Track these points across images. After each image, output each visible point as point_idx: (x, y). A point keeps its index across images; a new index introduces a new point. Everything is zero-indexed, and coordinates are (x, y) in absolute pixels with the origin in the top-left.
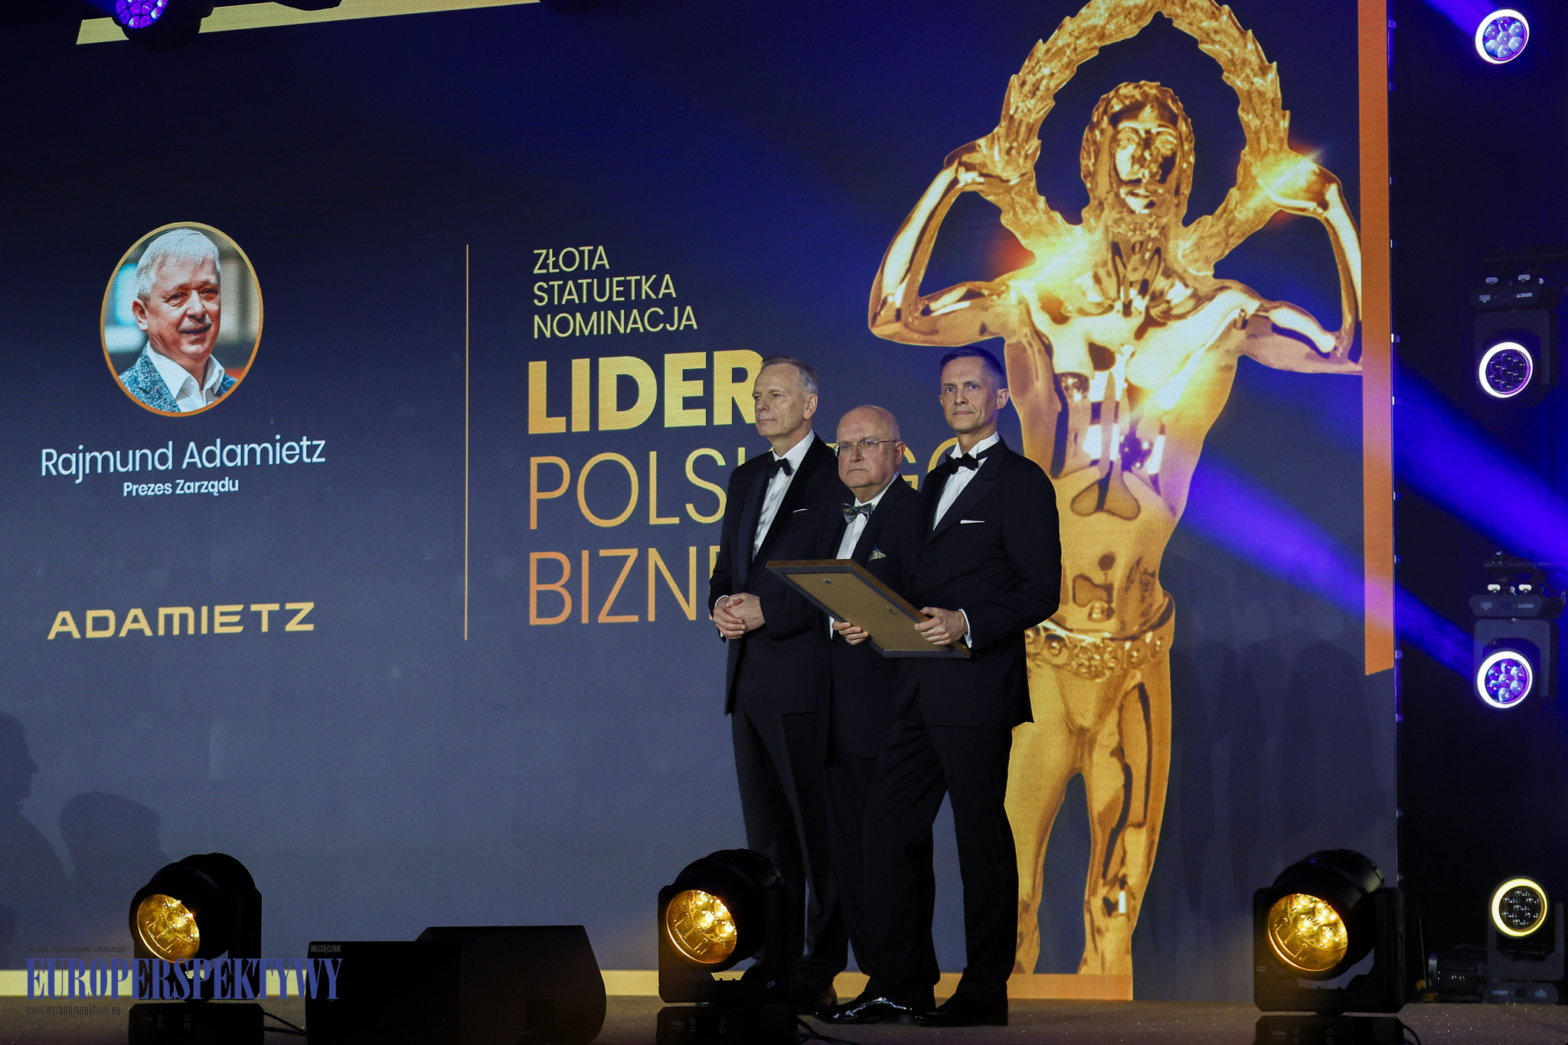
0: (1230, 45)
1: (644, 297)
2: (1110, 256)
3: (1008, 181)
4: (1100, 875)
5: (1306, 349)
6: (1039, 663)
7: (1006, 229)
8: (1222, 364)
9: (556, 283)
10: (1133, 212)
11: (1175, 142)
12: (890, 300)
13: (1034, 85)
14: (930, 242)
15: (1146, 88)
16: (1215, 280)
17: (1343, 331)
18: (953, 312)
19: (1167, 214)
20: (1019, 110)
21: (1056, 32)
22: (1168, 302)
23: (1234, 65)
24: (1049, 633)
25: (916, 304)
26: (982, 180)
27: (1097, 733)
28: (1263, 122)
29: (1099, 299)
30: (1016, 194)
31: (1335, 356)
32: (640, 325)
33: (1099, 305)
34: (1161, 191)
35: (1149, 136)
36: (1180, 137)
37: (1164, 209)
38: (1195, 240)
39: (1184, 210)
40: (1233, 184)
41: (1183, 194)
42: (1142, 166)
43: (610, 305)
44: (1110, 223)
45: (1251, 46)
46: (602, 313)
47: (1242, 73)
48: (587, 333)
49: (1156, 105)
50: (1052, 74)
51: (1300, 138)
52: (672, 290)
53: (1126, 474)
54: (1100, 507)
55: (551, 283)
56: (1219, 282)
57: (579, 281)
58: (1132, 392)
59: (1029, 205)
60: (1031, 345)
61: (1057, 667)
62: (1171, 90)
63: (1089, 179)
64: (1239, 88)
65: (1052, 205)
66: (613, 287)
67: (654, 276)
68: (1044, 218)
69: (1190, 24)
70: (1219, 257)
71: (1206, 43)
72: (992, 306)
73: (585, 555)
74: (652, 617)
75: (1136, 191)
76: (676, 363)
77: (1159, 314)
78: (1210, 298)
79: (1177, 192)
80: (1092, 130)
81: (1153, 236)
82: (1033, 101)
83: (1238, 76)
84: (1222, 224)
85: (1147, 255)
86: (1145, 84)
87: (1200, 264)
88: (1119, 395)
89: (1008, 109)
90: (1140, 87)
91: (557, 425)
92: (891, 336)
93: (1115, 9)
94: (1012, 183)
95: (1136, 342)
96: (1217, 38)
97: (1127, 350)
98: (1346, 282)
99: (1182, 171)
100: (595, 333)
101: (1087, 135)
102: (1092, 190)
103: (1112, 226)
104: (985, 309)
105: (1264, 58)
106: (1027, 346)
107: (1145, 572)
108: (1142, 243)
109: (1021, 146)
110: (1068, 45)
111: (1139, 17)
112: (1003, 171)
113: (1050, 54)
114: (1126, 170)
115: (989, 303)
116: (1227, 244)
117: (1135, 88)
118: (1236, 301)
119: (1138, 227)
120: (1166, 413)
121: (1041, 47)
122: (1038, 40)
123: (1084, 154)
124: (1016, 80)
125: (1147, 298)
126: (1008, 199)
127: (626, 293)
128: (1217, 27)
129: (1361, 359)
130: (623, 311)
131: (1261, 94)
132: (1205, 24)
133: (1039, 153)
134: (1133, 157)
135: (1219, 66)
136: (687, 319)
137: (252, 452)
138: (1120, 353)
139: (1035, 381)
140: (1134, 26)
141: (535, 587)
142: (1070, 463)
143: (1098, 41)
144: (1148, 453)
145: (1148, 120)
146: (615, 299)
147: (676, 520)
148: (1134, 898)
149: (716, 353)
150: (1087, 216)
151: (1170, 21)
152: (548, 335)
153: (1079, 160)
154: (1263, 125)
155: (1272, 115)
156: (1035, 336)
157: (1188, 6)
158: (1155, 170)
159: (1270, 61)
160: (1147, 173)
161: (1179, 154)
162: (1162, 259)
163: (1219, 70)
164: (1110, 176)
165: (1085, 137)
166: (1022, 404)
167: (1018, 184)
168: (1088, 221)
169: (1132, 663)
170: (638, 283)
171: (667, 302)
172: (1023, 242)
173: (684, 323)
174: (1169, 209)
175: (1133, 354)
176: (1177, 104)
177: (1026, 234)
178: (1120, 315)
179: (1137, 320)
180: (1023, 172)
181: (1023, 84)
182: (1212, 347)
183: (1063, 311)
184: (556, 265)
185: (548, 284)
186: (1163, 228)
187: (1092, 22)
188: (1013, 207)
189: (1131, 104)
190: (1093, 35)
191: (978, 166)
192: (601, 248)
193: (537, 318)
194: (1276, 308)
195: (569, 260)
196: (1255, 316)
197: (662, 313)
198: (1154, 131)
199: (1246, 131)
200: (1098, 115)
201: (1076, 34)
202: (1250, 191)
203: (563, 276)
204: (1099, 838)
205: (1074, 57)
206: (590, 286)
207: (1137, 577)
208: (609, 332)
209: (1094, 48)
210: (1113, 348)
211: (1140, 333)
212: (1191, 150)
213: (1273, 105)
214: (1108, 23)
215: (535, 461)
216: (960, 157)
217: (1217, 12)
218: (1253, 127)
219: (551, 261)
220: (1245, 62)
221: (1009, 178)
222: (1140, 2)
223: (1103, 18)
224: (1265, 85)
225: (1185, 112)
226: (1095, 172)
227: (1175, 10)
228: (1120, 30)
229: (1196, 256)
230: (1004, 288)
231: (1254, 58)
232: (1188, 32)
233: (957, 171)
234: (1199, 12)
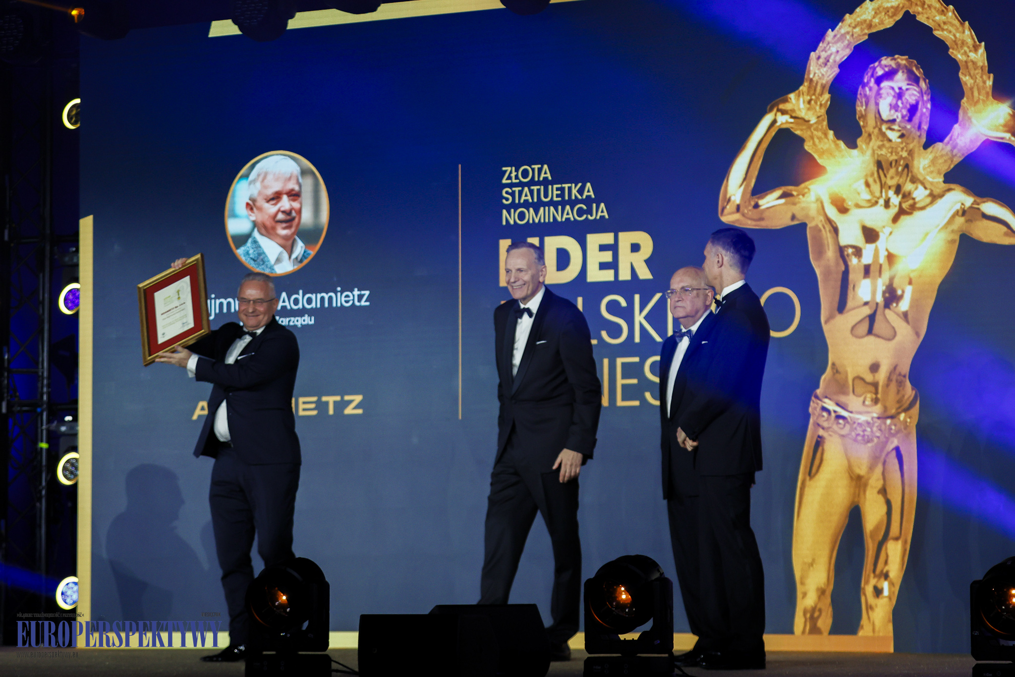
0: (953, 31)
1: (573, 198)
2: (876, 169)
3: (809, 121)
4: (872, 571)
5: (1004, 229)
6: (831, 433)
7: (808, 152)
8: (949, 239)
9: (517, 189)
10: (890, 141)
11: (918, 95)
12: (733, 198)
13: (825, 58)
14: (758, 161)
15: (899, 60)
16: (943, 185)
18: (774, 206)
19: (913, 142)
20: (816, 75)
21: (840, 24)
22: (914, 199)
23: (957, 44)
24: (838, 414)
25: (750, 202)
26: (792, 120)
27: (869, 479)
28: (975, 82)
29: (869, 197)
30: (815, 130)
32: (571, 216)
33: (869, 201)
34: (909, 127)
35: (901, 91)
36: (921, 92)
37: (911, 138)
38: (931, 158)
39: (924, 140)
40: (956, 122)
41: (923, 128)
42: (896, 111)
43: (552, 203)
44: (875, 148)
45: (967, 32)
46: (547, 208)
47: (962, 50)
48: (537, 221)
49: (905, 71)
50: (838, 52)
51: (1000, 91)
52: (592, 193)
53: (887, 311)
54: (870, 331)
55: (514, 189)
56: (947, 186)
58: (891, 258)
59: (823, 136)
60: (824, 228)
61: (843, 436)
62: (915, 62)
63: (862, 119)
64: (960, 59)
65: (838, 136)
66: (554, 192)
67: (580, 185)
68: (833, 146)
69: (928, 18)
70: (947, 169)
71: (938, 30)
72: (799, 202)
75: (893, 127)
76: (594, 240)
77: (908, 207)
78: (941, 196)
79: (919, 128)
80: (863, 87)
81: (904, 156)
82: (825, 69)
83: (959, 52)
84: (949, 148)
85: (900, 169)
86: (898, 58)
87: (934, 174)
88: (882, 259)
89: (809, 74)
90: (895, 59)
92: (733, 222)
93: (878, 9)
94: (812, 122)
95: (893, 225)
96: (945, 27)
97: (887, 230)
99: (922, 114)
100: (542, 221)
101: (860, 91)
102: (864, 127)
103: (878, 150)
104: (794, 204)
105: (976, 40)
106: (822, 228)
107: (900, 374)
108: (896, 161)
109: (817, 98)
110: (848, 33)
111: (894, 14)
112: (806, 114)
113: (836, 38)
114: (886, 114)
115: (797, 200)
116: (952, 161)
117: (892, 60)
118: (959, 198)
119: (894, 150)
120: (913, 271)
121: (830, 34)
122: (828, 30)
123: (858, 103)
124: (814, 56)
125: (900, 196)
126: (809, 133)
127: (562, 195)
128: (945, 20)
130: (560, 207)
131: (974, 63)
132: (937, 18)
133: (829, 103)
134: (891, 105)
135: (947, 45)
136: (601, 212)
137: (322, 299)
138: (883, 232)
139: (827, 250)
140: (891, 20)
142: (850, 304)
143: (868, 29)
144: (901, 297)
145: (900, 81)
146: (555, 199)
148: (894, 586)
149: (620, 234)
150: (861, 143)
151: (914, 16)
152: (512, 222)
153: (855, 107)
154: (976, 84)
155: (982, 77)
156: (827, 222)
157: (926, 6)
158: (905, 113)
159: (980, 42)
160: (899, 115)
161: (920, 103)
162: (910, 170)
163: (947, 48)
164: (876, 117)
165: (859, 92)
166: (819, 266)
167: (816, 123)
168: (862, 149)
169: (891, 433)
170: (570, 188)
171: (588, 201)
172: (820, 161)
173: (600, 214)
174: (914, 139)
175: (891, 233)
176: (919, 70)
177: (822, 153)
178: (883, 208)
179: (894, 211)
180: (819, 114)
181: (819, 58)
182: (942, 228)
183: (845, 205)
184: (517, 177)
185: (511, 189)
186: (911, 151)
187: (864, 17)
188: (812, 138)
189: (889, 70)
190: (864, 26)
191: (789, 112)
192: (546, 167)
193: (505, 212)
194: (984, 202)
195: (525, 174)
196: (971, 208)
197: (585, 207)
198: (904, 88)
199: (965, 88)
200: (868, 78)
201: (853, 25)
202: (967, 125)
203: (522, 185)
204: (870, 547)
205: (852, 40)
206: (539, 191)
207: (894, 377)
208: (551, 221)
209: (865, 34)
210: (878, 230)
211: (895, 219)
212: (928, 100)
213: (982, 70)
214: (874, 17)
216: (778, 106)
217: (945, 10)
218: (969, 85)
219: (513, 175)
220: (963, 43)
221: (810, 119)
222: (895, 4)
223: (871, 15)
224: (977, 57)
225: (924, 75)
226: (866, 114)
227: (918, 9)
228: (882, 22)
229: (932, 169)
230: (806, 190)
231: (969, 40)
232: (926, 23)
233: (776, 115)
234: (933, 10)
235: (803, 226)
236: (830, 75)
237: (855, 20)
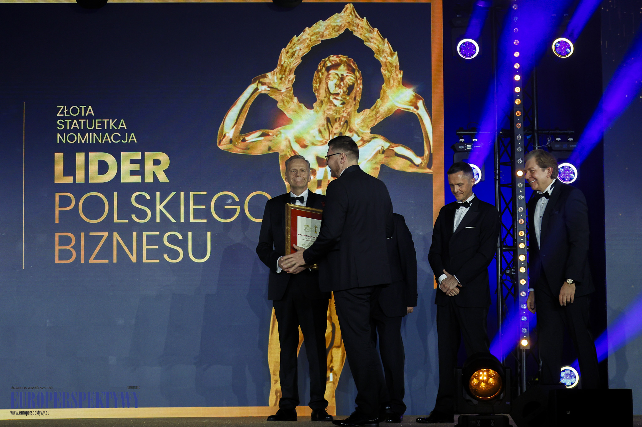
0: (377, 43)
1: (111, 128)
2: (326, 122)
3: (281, 90)
5: (409, 163)
7: (280, 109)
8: (374, 167)
9: (68, 121)
10: (335, 106)
11: (354, 79)
12: (227, 135)
13: (292, 53)
14: (245, 112)
15: (342, 58)
16: (371, 135)
17: (424, 157)
18: (256, 141)
19: (350, 108)
20: (286, 62)
21: (302, 33)
23: (379, 51)
25: (239, 138)
26: (269, 89)
28: (391, 74)
29: (321, 139)
30: (284, 96)
31: (421, 166)
32: (109, 140)
33: (321, 141)
34: (348, 98)
35: (343, 76)
36: (356, 78)
37: (349, 104)
38: (363, 118)
39: (358, 106)
40: (379, 98)
41: (357, 100)
42: (340, 88)
43: (94, 131)
44: (325, 109)
45: (386, 45)
46: (91, 134)
47: (383, 55)
48: (83, 142)
49: (346, 65)
50: (300, 49)
51: (407, 81)
52: (125, 126)
55: (65, 120)
56: (372, 135)
57: (79, 120)
59: (290, 100)
62: (352, 59)
63: (317, 92)
65: (300, 101)
66: (96, 123)
67: (116, 120)
68: (297, 106)
69: (361, 34)
70: (373, 125)
71: (368, 42)
72: (273, 140)
73: (83, 234)
74: (115, 261)
75: (337, 98)
76: (126, 156)
78: (369, 141)
79: (355, 99)
80: (318, 72)
81: (344, 116)
82: (292, 60)
83: (381, 56)
84: (374, 113)
85: (342, 123)
86: (341, 56)
87: (364, 128)
88: (330, 177)
89: (281, 62)
90: (339, 57)
91: (69, 180)
92: (228, 149)
94: (282, 91)
96: (372, 41)
98: (426, 138)
99: (357, 91)
100: (87, 142)
101: (316, 74)
102: (318, 96)
103: (327, 111)
104: (271, 141)
105: (392, 50)
106: (289, 156)
108: (339, 118)
109: (286, 77)
110: (308, 39)
111: (339, 30)
112: (278, 86)
113: (299, 41)
114: (333, 89)
115: (272, 138)
116: (376, 121)
117: (337, 57)
118: (380, 143)
119: (338, 112)
121: (295, 38)
122: (294, 35)
123: (314, 82)
124: (284, 51)
126: (281, 97)
127: (102, 126)
129: (432, 168)
130: (101, 134)
131: (391, 64)
133: (294, 80)
134: (336, 84)
135: (373, 52)
136: (133, 138)
140: (337, 33)
141: (57, 247)
143: (321, 37)
145: (342, 70)
146: (97, 128)
147: (127, 221)
148: (336, 375)
149: (146, 153)
150: (316, 106)
151: (352, 33)
152: (64, 142)
153: (312, 84)
156: (293, 153)
157: (359, 27)
158: (345, 90)
159: (395, 51)
160: (342, 91)
161: (356, 85)
162: (348, 125)
163: (373, 53)
164: (326, 91)
165: (315, 75)
167: (285, 92)
168: (316, 109)
170: (108, 123)
171: (122, 131)
172: (288, 115)
173: (130, 140)
174: (351, 106)
176: (355, 65)
177: (289, 111)
180: (287, 87)
181: (288, 52)
182: (370, 160)
183: (305, 143)
184: (68, 113)
185: (64, 121)
186: (349, 113)
187: (318, 30)
188: (283, 101)
189: (335, 64)
190: (319, 35)
191: (267, 84)
192: (90, 107)
193: (59, 135)
194: (397, 146)
195: (74, 111)
196: (388, 149)
197: (119, 135)
198: (345, 75)
199: (384, 77)
200: (321, 67)
201: (311, 34)
202: (386, 100)
203: (73, 118)
205: (310, 43)
206: (85, 123)
208: (94, 142)
209: (319, 40)
212: (361, 83)
213: (396, 68)
214: (325, 31)
215: (57, 195)
216: (259, 79)
217: (372, 31)
218: (387, 76)
219: (65, 111)
220: (384, 51)
221: (281, 89)
222: (339, 24)
223: (323, 29)
224: (392, 60)
225: (358, 68)
226: (319, 89)
227: (354, 28)
228: (330, 34)
229: (363, 124)
230: (278, 133)
231: (388, 50)
232: (359, 37)
233: (258, 85)
234: (364, 30)
235: (277, 154)
236: (295, 63)
237: (312, 31)
